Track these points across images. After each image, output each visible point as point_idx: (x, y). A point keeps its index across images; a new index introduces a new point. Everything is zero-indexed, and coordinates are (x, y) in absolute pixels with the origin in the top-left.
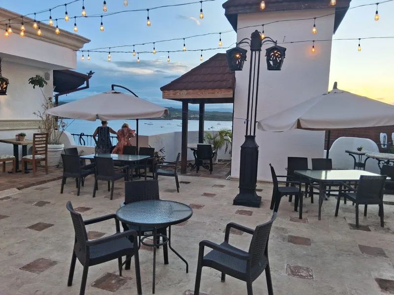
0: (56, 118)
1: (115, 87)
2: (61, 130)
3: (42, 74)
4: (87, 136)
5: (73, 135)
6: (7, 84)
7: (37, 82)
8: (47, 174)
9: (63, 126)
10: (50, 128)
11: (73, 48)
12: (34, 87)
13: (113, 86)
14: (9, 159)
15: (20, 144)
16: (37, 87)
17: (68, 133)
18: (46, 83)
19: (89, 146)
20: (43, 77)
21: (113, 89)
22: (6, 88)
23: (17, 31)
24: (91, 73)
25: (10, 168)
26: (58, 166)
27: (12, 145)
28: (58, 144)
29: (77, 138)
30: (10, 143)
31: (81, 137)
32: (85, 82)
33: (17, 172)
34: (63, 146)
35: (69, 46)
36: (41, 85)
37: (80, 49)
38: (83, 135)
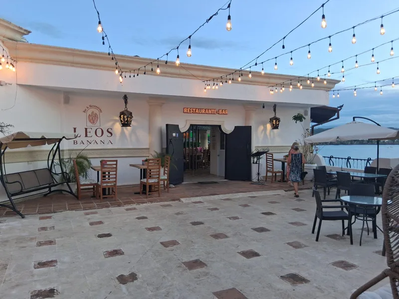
0: (312, 145)
1: (355, 119)
2: (314, 153)
3: (302, 112)
4: (336, 158)
5: (325, 157)
6: (279, 122)
7: (298, 118)
8: (303, 184)
9: (317, 150)
10: (306, 152)
11: (326, 89)
12: (296, 122)
13: (354, 118)
14: (279, 172)
15: (286, 162)
16: (298, 122)
17: (320, 156)
18: (305, 118)
19: (337, 166)
20: (303, 115)
21: (354, 120)
22: (278, 124)
23: (295, 87)
24: (341, 107)
25: (279, 179)
26: (311, 181)
27: (281, 163)
28: (312, 164)
29: (328, 159)
30: (280, 161)
31: (330, 159)
32: (336, 114)
33: (284, 181)
34: (316, 165)
35: (324, 89)
36: (301, 121)
37: (332, 89)
38: (333, 157)
